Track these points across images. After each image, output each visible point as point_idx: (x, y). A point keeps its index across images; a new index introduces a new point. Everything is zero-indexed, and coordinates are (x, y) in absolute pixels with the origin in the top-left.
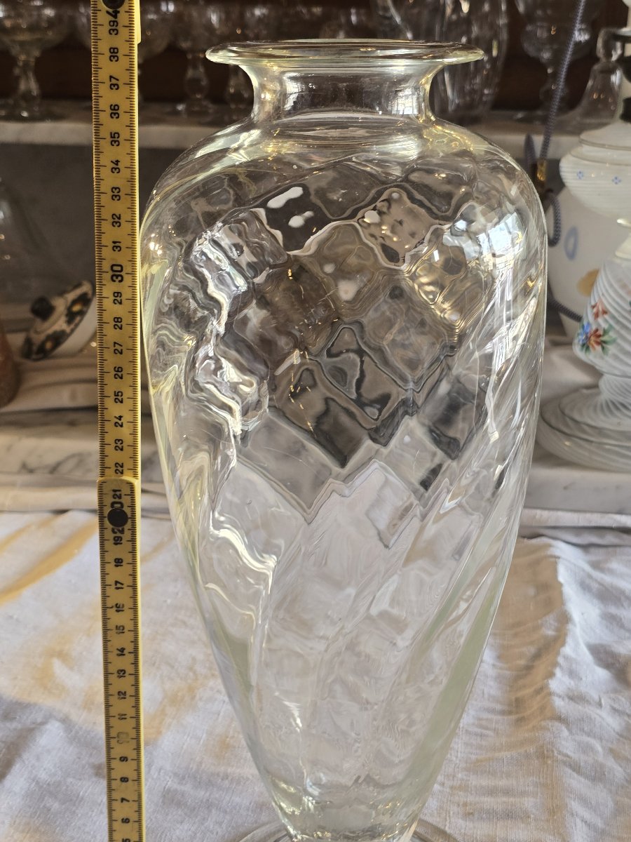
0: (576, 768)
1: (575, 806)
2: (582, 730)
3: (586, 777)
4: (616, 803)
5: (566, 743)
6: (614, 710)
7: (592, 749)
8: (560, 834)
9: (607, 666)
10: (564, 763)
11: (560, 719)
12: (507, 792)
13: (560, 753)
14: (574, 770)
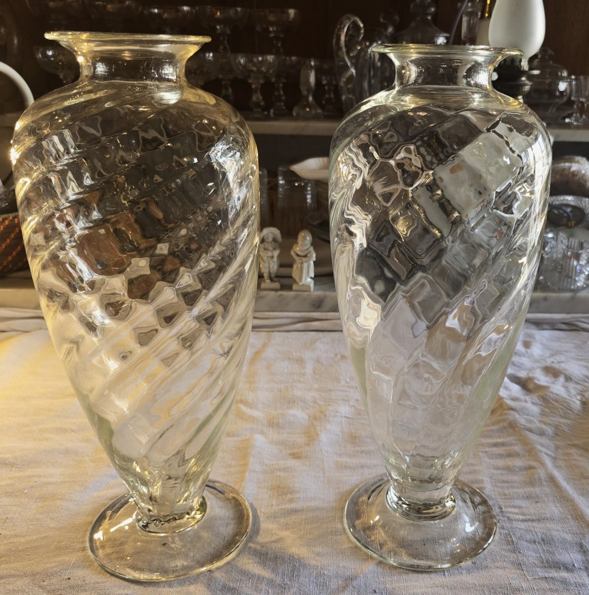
0: (531, 430)
1: (539, 447)
2: (524, 414)
3: (537, 434)
4: (555, 444)
5: (522, 420)
6: (533, 403)
7: (533, 421)
8: (539, 461)
9: (518, 383)
10: (524, 429)
11: (512, 409)
12: (503, 444)
13: (520, 424)
14: (530, 431)
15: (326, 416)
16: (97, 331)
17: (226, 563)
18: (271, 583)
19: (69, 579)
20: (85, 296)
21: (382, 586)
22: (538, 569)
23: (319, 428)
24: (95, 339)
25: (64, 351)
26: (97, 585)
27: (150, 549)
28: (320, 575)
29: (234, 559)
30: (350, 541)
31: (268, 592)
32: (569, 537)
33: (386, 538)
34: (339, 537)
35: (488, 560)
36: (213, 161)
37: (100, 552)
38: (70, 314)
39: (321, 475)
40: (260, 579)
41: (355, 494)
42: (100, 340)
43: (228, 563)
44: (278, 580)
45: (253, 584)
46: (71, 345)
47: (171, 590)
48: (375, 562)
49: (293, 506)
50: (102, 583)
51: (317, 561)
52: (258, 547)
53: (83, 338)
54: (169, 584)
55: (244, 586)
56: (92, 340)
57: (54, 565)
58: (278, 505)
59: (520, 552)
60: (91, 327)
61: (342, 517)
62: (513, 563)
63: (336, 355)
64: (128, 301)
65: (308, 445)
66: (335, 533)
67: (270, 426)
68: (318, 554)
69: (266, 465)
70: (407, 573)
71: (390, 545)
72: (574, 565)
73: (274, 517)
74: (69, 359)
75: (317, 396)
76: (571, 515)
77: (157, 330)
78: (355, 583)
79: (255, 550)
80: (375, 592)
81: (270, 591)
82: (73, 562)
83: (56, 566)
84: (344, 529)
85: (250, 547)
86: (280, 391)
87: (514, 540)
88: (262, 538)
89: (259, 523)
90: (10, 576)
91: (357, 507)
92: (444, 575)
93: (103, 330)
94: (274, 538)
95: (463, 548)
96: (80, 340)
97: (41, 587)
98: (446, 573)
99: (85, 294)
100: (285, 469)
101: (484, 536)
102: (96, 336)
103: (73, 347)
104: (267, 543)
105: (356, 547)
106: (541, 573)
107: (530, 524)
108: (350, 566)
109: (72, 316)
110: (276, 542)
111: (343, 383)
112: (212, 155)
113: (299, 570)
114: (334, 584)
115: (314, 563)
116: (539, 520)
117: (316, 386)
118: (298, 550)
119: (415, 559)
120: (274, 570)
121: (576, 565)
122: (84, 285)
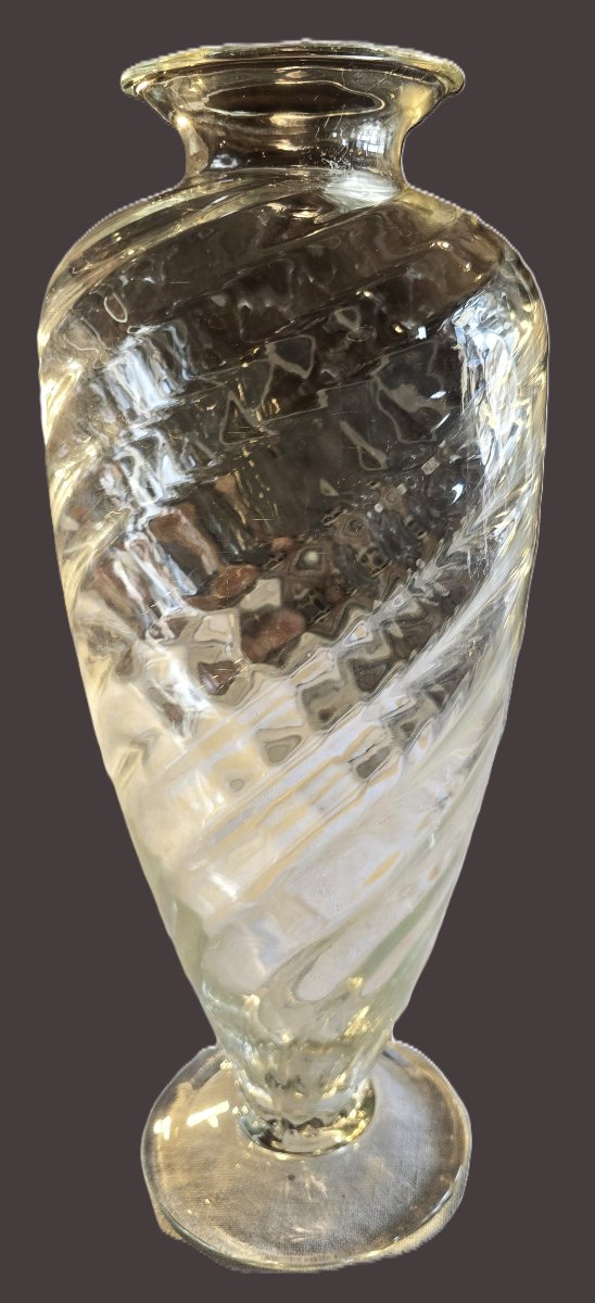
16: (184, 722)
20: (161, 650)
24: (178, 740)
25: (118, 761)
27: (262, 1185)
36: (461, 339)
38: (131, 685)
42: (187, 743)
46: (134, 750)
53: (155, 735)
56: (174, 742)
60: (173, 714)
64: (247, 668)
74: (128, 775)
77: (298, 739)
93: (196, 724)
96: (151, 739)
99: (163, 644)
102: (181, 733)
103: (136, 755)
109: (135, 689)
112: (459, 325)
122: (162, 623)
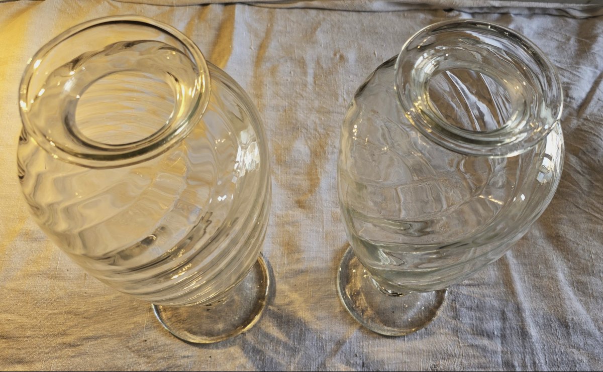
15: (325, 153)
17: (253, 326)
18: (285, 345)
19: (146, 341)
21: (361, 350)
22: (469, 336)
23: (320, 170)
26: (166, 347)
28: (319, 339)
29: (259, 322)
30: (342, 305)
31: (284, 354)
32: (496, 304)
33: (366, 305)
34: (333, 300)
35: (436, 326)
37: (164, 314)
39: (321, 230)
40: (278, 342)
41: (347, 256)
43: (255, 326)
44: (291, 343)
45: (273, 346)
47: (219, 351)
48: (358, 326)
49: (301, 266)
50: (170, 344)
51: (317, 325)
52: (276, 310)
54: (216, 346)
55: (267, 349)
57: (132, 326)
58: (288, 264)
59: (459, 320)
61: (336, 277)
62: (453, 330)
63: (335, 55)
65: (311, 191)
66: (329, 296)
67: (278, 164)
68: (318, 318)
69: (278, 217)
70: (379, 338)
71: (369, 312)
72: (494, 333)
73: (285, 277)
75: (317, 121)
76: (503, 280)
78: (343, 348)
79: (274, 313)
80: (356, 356)
81: (285, 353)
82: (145, 325)
83: (134, 329)
84: (337, 292)
85: (270, 310)
86: (285, 111)
87: (457, 306)
88: (278, 301)
89: (275, 283)
90: (105, 336)
91: (347, 271)
92: (404, 340)
94: (287, 301)
95: (420, 316)
97: (127, 347)
98: (406, 339)
100: (293, 222)
101: (436, 304)
104: (281, 306)
105: (345, 311)
106: (471, 340)
107: (472, 289)
108: (341, 330)
110: (288, 304)
111: (340, 99)
113: (305, 335)
114: (329, 347)
115: (315, 327)
116: (478, 285)
117: (316, 104)
118: (304, 314)
119: (386, 325)
120: (288, 334)
121: (495, 333)
